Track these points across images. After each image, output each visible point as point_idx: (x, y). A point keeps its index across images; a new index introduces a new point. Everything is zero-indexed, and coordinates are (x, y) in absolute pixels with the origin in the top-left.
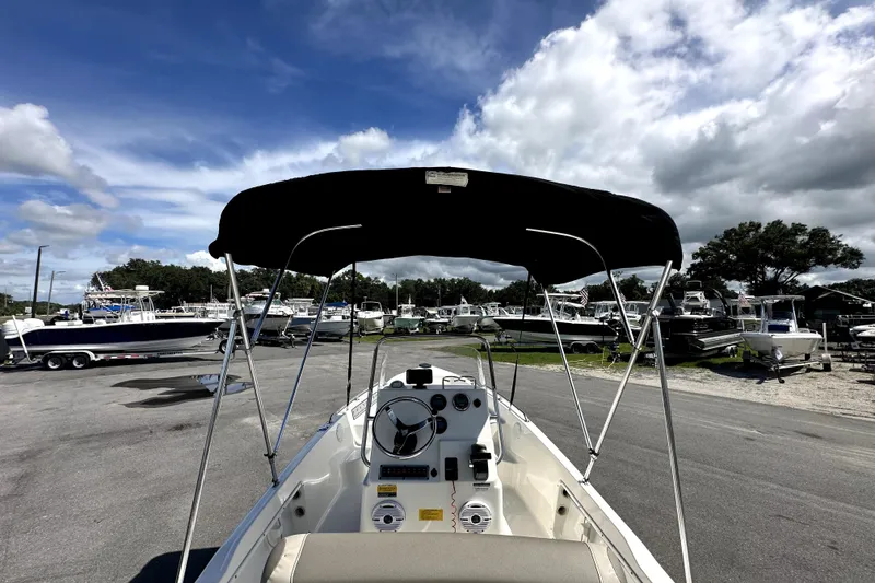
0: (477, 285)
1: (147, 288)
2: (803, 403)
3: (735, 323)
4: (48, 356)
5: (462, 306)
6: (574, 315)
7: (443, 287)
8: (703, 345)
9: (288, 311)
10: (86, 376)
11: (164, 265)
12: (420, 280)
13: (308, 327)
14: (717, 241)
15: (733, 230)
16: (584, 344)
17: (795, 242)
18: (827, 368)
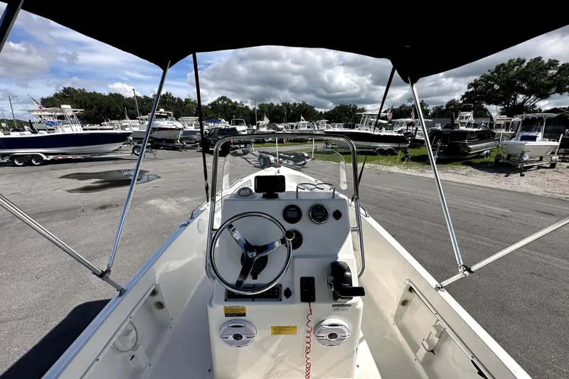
0: (312, 108)
1: (69, 106)
2: (538, 191)
3: (494, 134)
4: (13, 157)
5: (301, 122)
6: (381, 129)
7: (288, 109)
8: (470, 150)
9: (179, 125)
10: (40, 171)
11: (88, 92)
12: (273, 104)
13: (195, 137)
14: (489, 74)
15: (503, 65)
16: (385, 149)
17: (546, 75)
18: (553, 166)
